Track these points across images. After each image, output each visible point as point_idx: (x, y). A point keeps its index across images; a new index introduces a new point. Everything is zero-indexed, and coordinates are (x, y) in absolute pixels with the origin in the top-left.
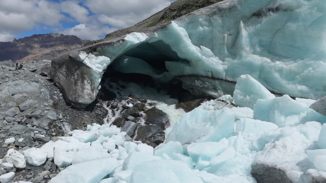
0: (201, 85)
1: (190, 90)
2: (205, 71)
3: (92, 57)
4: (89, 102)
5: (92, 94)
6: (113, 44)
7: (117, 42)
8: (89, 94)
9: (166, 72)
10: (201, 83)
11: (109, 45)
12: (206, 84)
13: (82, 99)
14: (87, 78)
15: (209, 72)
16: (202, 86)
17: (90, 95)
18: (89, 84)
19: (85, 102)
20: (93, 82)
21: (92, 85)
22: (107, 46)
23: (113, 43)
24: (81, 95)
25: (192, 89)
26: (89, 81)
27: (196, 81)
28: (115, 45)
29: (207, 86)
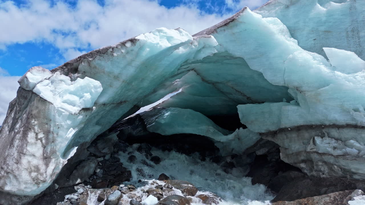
0: (335, 148)
1: (303, 165)
2: (346, 112)
3: (61, 81)
4: (29, 190)
5: (42, 168)
6: (112, 52)
7: (120, 47)
8: (33, 168)
9: (241, 129)
10: (333, 143)
11: (102, 55)
12: (352, 146)
13: (14, 182)
14: (36, 128)
15: (356, 110)
16: (338, 152)
17: (35, 172)
18: (39, 141)
19: (19, 190)
20: (51, 136)
21: (47, 143)
22: (98, 57)
23: (111, 50)
24: (12, 171)
25: (309, 161)
26: (41, 135)
27: (318, 140)
28: (115, 54)
29: (355, 151)
